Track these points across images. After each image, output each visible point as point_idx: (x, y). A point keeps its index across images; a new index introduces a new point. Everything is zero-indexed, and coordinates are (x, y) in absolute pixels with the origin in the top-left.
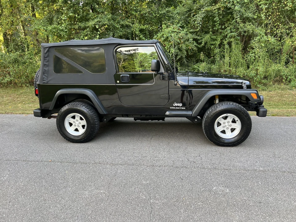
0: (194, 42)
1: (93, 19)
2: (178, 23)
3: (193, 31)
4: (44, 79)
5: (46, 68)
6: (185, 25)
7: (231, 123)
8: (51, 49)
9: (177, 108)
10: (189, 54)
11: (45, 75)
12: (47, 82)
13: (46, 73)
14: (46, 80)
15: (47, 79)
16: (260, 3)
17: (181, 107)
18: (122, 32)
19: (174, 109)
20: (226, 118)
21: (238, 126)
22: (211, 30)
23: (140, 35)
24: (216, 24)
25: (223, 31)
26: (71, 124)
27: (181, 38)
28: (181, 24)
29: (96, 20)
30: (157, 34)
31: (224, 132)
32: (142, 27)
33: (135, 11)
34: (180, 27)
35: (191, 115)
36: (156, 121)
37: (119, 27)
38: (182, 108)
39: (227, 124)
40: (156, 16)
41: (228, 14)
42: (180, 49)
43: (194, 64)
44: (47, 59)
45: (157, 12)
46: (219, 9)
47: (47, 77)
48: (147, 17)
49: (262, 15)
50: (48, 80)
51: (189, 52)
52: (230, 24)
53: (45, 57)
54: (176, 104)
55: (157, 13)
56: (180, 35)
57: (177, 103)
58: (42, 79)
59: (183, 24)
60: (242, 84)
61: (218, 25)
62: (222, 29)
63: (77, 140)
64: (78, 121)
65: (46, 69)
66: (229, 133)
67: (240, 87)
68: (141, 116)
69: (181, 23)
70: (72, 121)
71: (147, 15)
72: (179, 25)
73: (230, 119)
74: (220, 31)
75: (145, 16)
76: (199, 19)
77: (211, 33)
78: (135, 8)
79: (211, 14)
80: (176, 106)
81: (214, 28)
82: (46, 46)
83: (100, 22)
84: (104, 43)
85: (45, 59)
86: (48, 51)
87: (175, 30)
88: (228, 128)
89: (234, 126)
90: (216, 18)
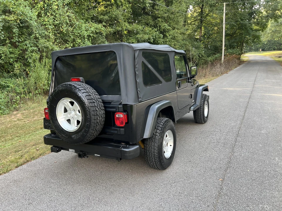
12: (142, 99)
22: (8, 41)
24: (14, 36)
77: (8, 44)
81: (12, 40)
90: (15, 30)
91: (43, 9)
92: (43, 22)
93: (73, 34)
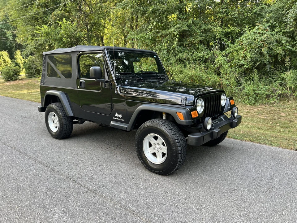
0: (288, 44)
1: (175, 26)
2: (268, 22)
3: (288, 31)
4: (42, 82)
5: (44, 72)
6: (277, 24)
10: (279, 59)
12: (44, 84)
13: (43, 77)
15: (44, 82)
17: (121, 118)
18: (202, 36)
19: (116, 119)
23: (223, 39)
27: (265, 40)
28: (272, 23)
29: (176, 27)
32: (227, 30)
33: (221, 14)
34: (269, 26)
35: (126, 129)
37: (200, 32)
38: (122, 120)
40: (247, 16)
42: (261, 54)
43: (283, 72)
48: (236, 18)
51: (278, 57)
53: (44, 63)
54: (117, 115)
55: (249, 13)
56: (264, 37)
59: (274, 23)
63: (54, 136)
66: (159, 157)
69: (271, 21)
71: (236, 16)
72: (269, 24)
75: (234, 18)
76: (289, 16)
78: (221, 10)
80: (117, 117)
83: (179, 28)
84: (72, 50)
85: (43, 65)
86: (45, 58)
87: (260, 31)
88: (158, 151)
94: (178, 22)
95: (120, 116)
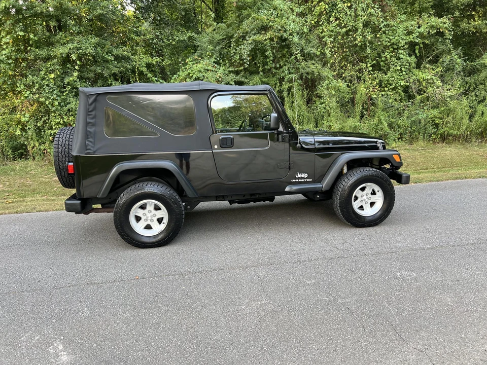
2: (211, 57)
3: (233, 69)
4: (88, 148)
5: (90, 128)
6: (221, 61)
7: (370, 195)
8: (99, 97)
9: (301, 180)
11: (89, 140)
12: (94, 152)
13: (92, 137)
14: (92, 149)
15: (93, 147)
16: (323, 34)
17: (306, 178)
19: (297, 182)
20: (363, 189)
21: (379, 199)
22: (261, 69)
23: (147, 72)
24: (268, 60)
25: (277, 71)
26: (138, 219)
27: (220, 79)
28: (216, 59)
30: (178, 73)
31: (361, 208)
32: (150, 60)
33: (135, 34)
34: (215, 62)
35: (320, 189)
36: (262, 203)
37: (112, 59)
38: (308, 180)
39: (365, 197)
40: (170, 44)
41: (283, 47)
44: (93, 113)
45: (170, 38)
46: (271, 39)
47: (94, 143)
48: (155, 44)
49: (327, 52)
50: (95, 149)
52: (287, 61)
53: (90, 110)
54: (299, 176)
56: (217, 76)
57: (301, 173)
58: (84, 147)
59: (218, 59)
60: (376, 143)
61: (271, 62)
62: (276, 68)
63: (152, 243)
64: (151, 211)
65: (92, 130)
66: (368, 208)
67: (375, 148)
68: (244, 196)
69: (214, 56)
70: (140, 213)
71: (155, 41)
72: (213, 60)
73: (368, 191)
74: (274, 71)
75: (153, 43)
76: (245, 52)
77: (261, 73)
78: (135, 29)
79: (260, 46)
80: (299, 178)
81: (266, 67)
82: (90, 92)
83: (78, 49)
84: (193, 88)
85: (90, 113)
86: (95, 100)
87: (209, 67)
88: (366, 203)
89: (374, 198)
90: (269, 53)
91: (324, 12)
92: (322, 33)
93: (379, 43)
94: (70, 38)
95: (305, 175)
